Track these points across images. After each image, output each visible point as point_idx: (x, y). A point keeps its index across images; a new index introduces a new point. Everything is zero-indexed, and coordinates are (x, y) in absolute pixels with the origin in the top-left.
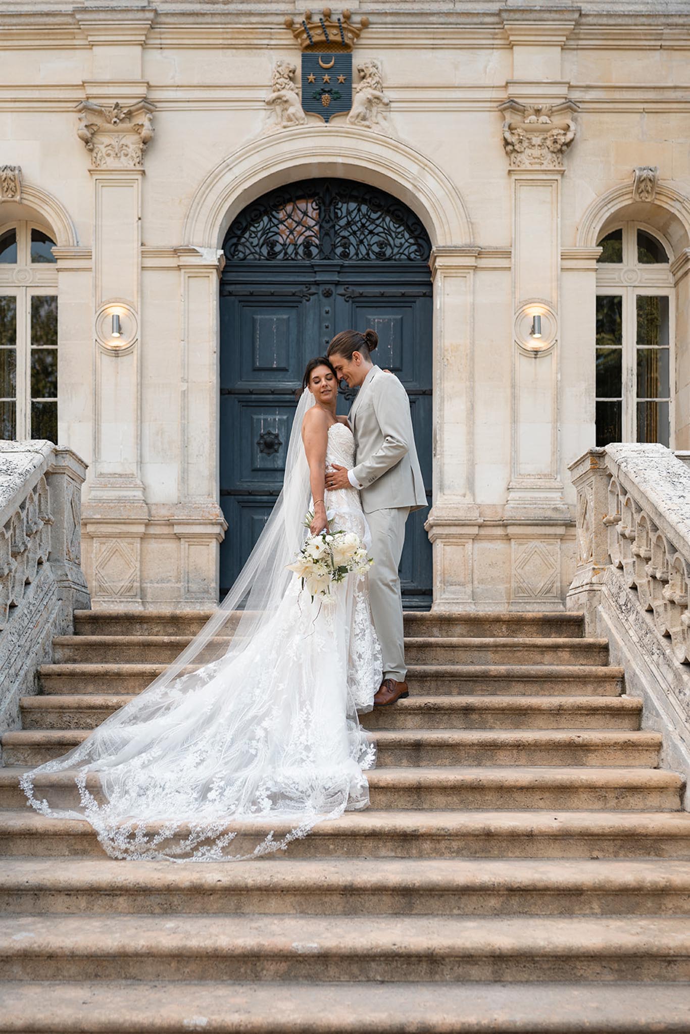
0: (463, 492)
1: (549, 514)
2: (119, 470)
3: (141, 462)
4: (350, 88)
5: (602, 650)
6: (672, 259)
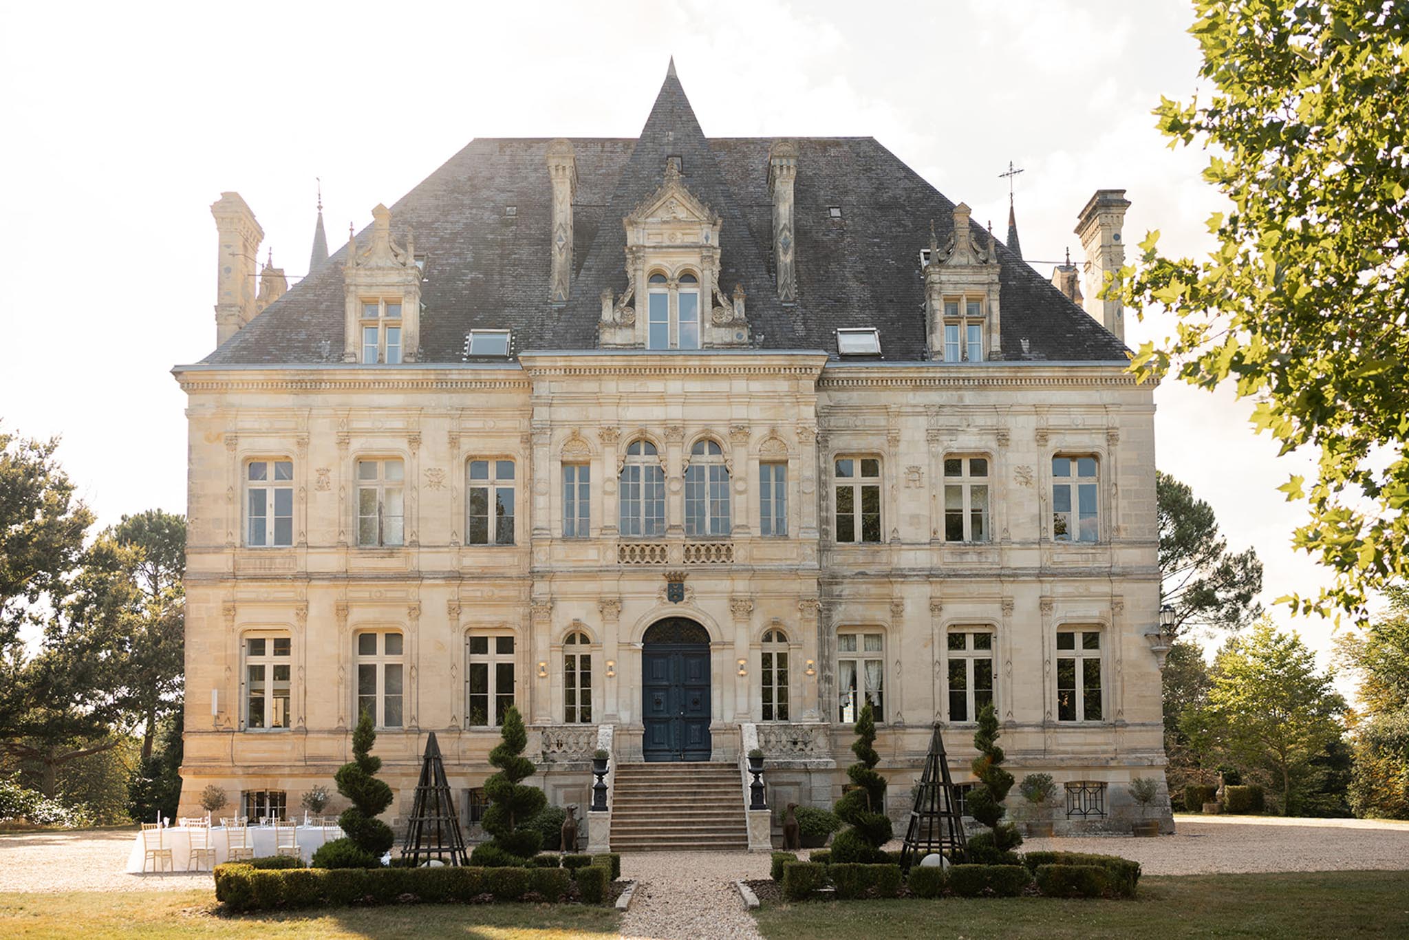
2: (612, 714)
3: (619, 711)
4: (683, 593)
6: (789, 640)
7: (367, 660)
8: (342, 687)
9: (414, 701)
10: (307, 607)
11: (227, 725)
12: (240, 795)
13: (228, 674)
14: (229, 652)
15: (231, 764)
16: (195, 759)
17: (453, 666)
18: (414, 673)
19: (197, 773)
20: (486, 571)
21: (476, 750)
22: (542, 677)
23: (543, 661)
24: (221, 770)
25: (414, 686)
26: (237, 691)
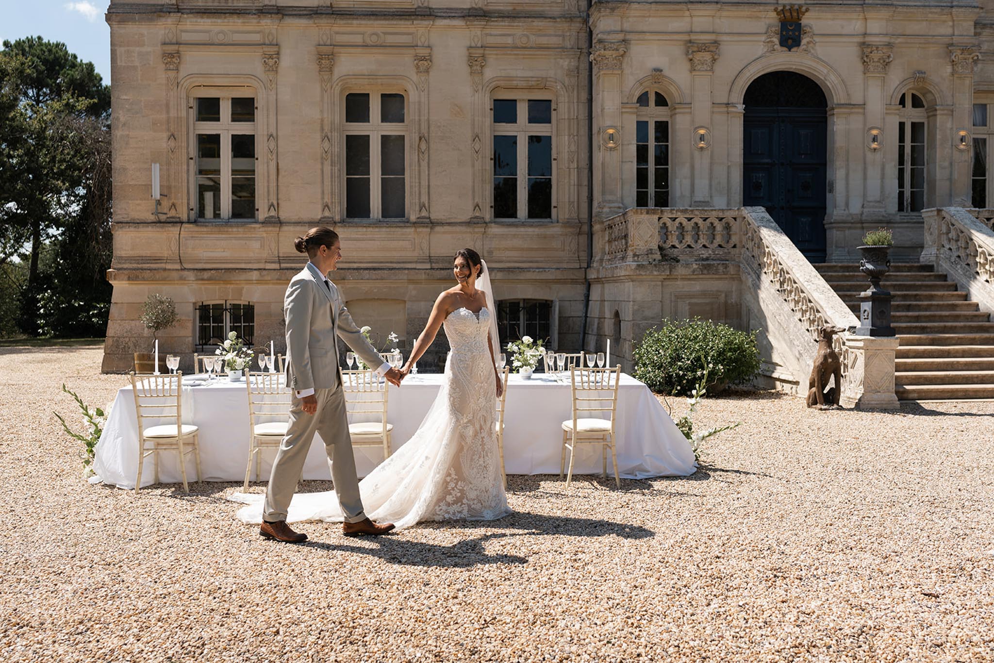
0: (843, 208)
1: (881, 218)
2: (702, 200)
3: (711, 197)
4: (800, 37)
5: (944, 277)
6: (926, 107)
7: (358, 129)
8: (327, 164)
9: (424, 183)
10: (278, 54)
11: (173, 213)
12: (190, 308)
13: (172, 143)
14: (173, 114)
15: (178, 266)
16: (130, 259)
17: (476, 137)
18: (423, 146)
19: (134, 276)
20: (519, 8)
21: (506, 249)
22: (611, 149)
23: (611, 127)
24: (166, 274)
25: (424, 164)
26: (185, 167)
